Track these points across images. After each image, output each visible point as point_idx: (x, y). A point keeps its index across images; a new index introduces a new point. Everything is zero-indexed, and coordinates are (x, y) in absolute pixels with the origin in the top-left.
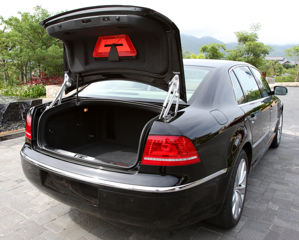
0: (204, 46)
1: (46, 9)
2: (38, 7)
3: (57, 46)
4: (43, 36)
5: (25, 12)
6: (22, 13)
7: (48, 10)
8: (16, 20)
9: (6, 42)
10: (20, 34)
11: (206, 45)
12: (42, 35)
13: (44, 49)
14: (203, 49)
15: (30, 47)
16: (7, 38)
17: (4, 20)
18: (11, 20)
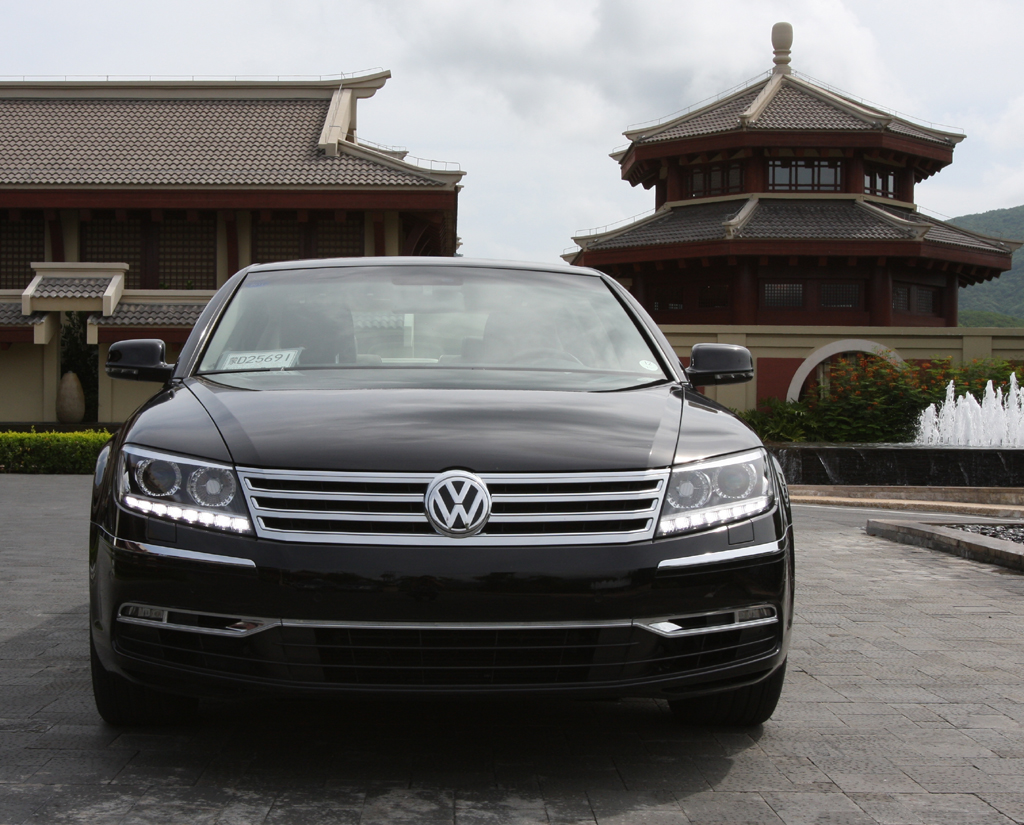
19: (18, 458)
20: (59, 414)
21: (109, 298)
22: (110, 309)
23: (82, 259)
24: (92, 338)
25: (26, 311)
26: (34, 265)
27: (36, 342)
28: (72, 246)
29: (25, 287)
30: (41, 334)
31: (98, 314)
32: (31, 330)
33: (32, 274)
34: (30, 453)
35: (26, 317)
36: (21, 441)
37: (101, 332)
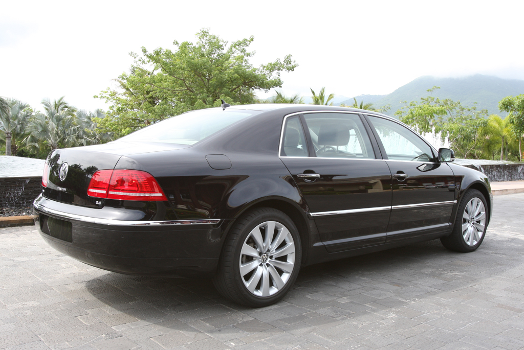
0: (507, 100)
1: (217, 36)
2: (205, 33)
3: (228, 97)
4: (210, 82)
5: (185, 41)
6: (180, 43)
7: (220, 39)
8: (168, 54)
9: (152, 91)
10: (172, 78)
11: (510, 98)
12: (208, 80)
13: (209, 103)
14: (504, 104)
15: (187, 98)
16: (151, 84)
17: (147, 53)
18: (157, 53)
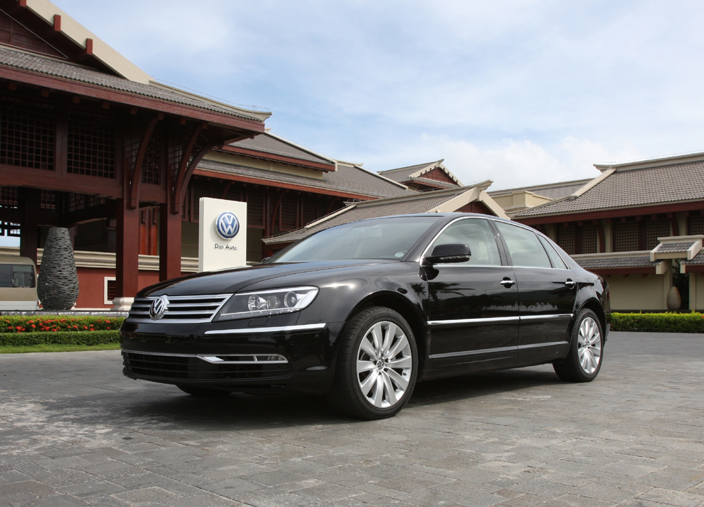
19: (632, 325)
20: (668, 306)
21: (690, 251)
22: (691, 256)
23: (689, 234)
24: (683, 270)
25: (652, 259)
26: (659, 239)
27: (657, 273)
28: (683, 228)
29: (652, 249)
30: (659, 270)
31: (686, 259)
32: (655, 268)
33: (658, 243)
34: (636, 323)
35: (653, 262)
36: (633, 318)
37: (687, 267)
